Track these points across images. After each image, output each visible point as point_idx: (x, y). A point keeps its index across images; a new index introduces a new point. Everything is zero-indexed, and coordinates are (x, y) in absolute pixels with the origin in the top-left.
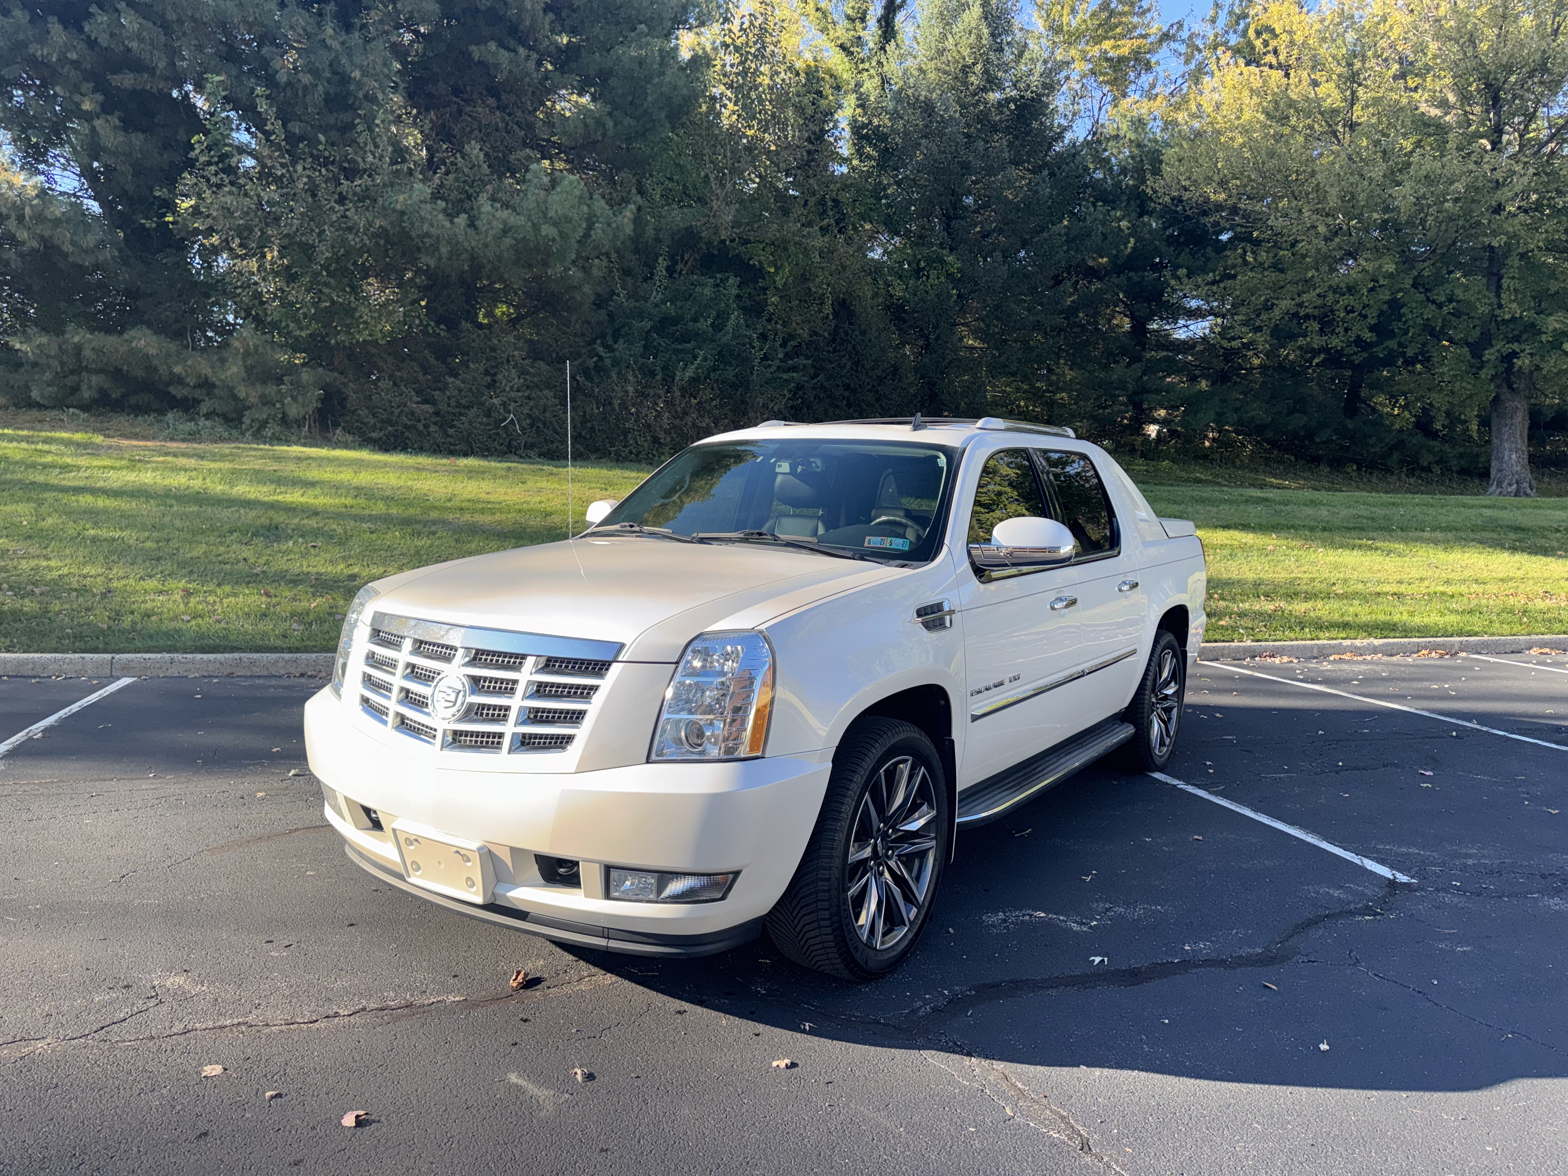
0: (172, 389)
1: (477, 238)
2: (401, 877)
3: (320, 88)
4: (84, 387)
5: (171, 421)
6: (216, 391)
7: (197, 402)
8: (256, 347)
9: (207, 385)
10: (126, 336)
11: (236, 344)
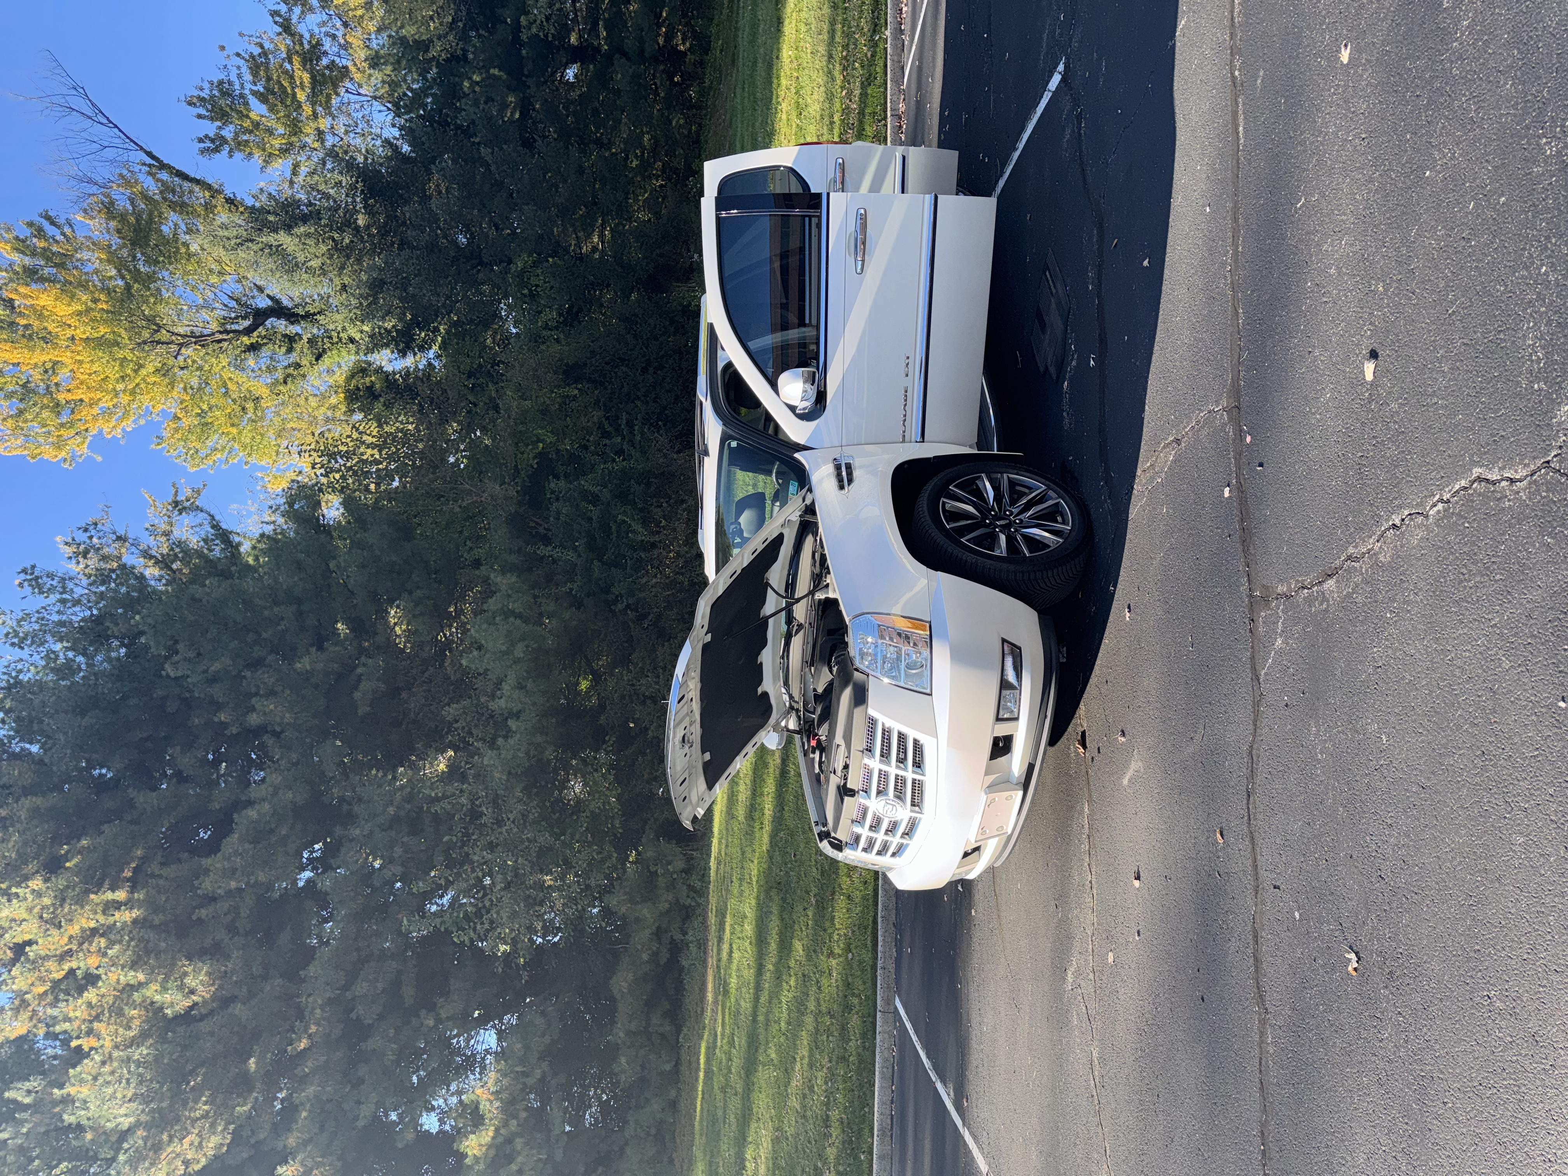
0: (663, 961)
1: (527, 711)
2: (1009, 838)
3: (405, 839)
4: (661, 1030)
5: (690, 962)
6: (664, 926)
7: (672, 941)
8: (625, 894)
9: (658, 933)
10: (618, 996)
11: (623, 910)
